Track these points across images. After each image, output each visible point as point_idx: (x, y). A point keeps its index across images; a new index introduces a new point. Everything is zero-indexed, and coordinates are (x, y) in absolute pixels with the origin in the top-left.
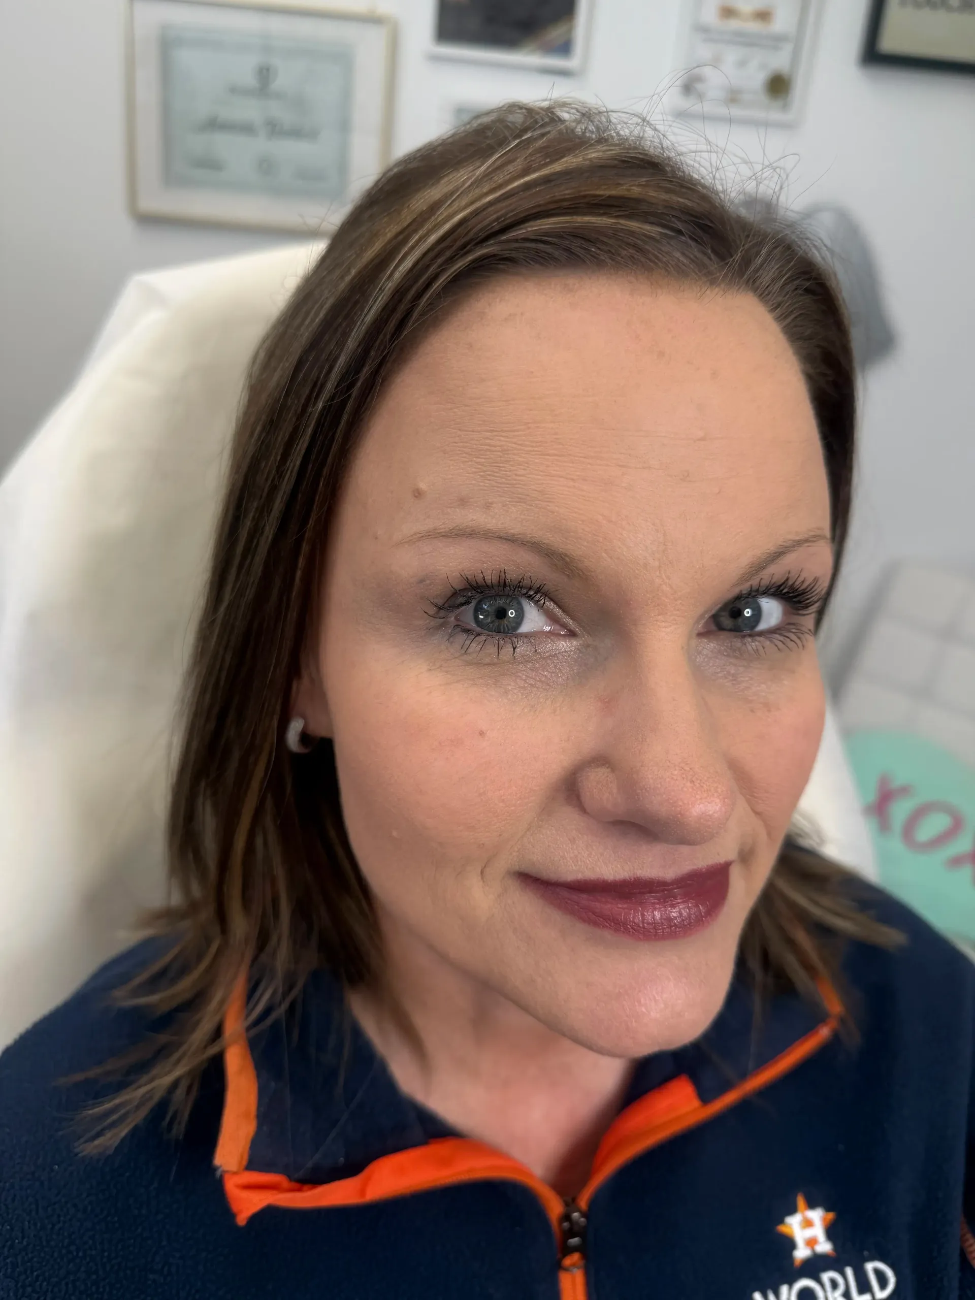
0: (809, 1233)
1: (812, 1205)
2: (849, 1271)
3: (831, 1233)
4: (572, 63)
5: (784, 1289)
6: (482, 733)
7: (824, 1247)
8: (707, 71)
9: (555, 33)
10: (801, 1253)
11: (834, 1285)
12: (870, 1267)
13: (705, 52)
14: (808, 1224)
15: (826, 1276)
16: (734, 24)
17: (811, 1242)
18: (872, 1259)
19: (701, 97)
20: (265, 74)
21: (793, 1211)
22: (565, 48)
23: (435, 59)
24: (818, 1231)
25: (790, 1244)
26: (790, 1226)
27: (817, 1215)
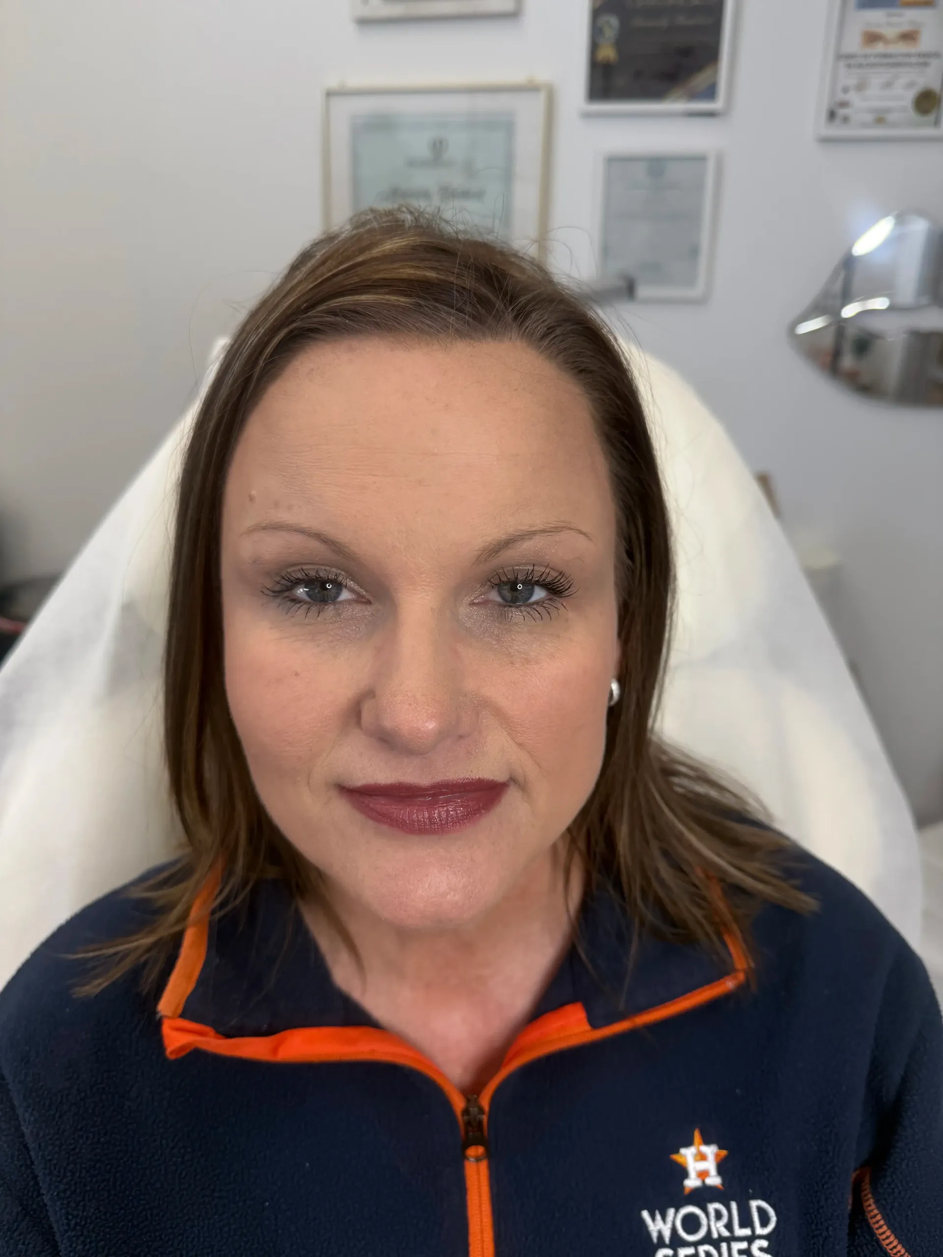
0: (702, 1166)
1: (707, 1142)
2: (734, 1206)
3: (721, 1168)
4: (717, 105)
5: (671, 1212)
6: (297, 674)
7: (714, 1180)
8: (852, 97)
9: (700, 80)
10: (692, 1182)
11: (719, 1215)
12: (754, 1204)
13: (848, 78)
14: (702, 1157)
15: (712, 1207)
16: (880, 48)
17: (703, 1174)
18: (755, 1198)
19: (846, 119)
20: (438, 147)
21: (689, 1143)
22: (710, 93)
23: (587, 116)
24: (710, 1165)
25: (683, 1173)
26: (685, 1156)
27: (710, 1151)
